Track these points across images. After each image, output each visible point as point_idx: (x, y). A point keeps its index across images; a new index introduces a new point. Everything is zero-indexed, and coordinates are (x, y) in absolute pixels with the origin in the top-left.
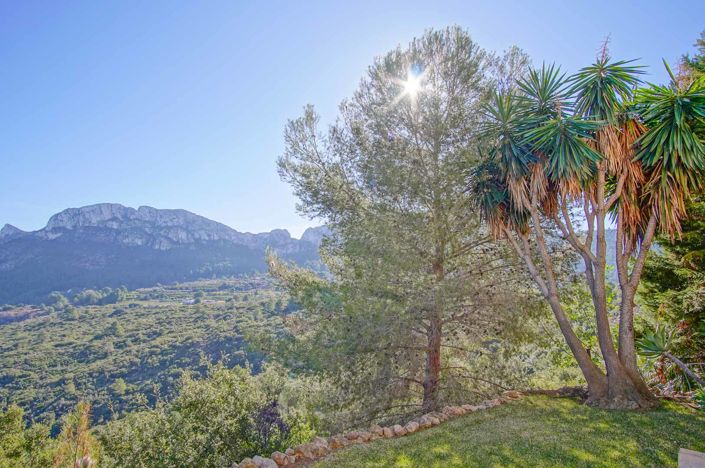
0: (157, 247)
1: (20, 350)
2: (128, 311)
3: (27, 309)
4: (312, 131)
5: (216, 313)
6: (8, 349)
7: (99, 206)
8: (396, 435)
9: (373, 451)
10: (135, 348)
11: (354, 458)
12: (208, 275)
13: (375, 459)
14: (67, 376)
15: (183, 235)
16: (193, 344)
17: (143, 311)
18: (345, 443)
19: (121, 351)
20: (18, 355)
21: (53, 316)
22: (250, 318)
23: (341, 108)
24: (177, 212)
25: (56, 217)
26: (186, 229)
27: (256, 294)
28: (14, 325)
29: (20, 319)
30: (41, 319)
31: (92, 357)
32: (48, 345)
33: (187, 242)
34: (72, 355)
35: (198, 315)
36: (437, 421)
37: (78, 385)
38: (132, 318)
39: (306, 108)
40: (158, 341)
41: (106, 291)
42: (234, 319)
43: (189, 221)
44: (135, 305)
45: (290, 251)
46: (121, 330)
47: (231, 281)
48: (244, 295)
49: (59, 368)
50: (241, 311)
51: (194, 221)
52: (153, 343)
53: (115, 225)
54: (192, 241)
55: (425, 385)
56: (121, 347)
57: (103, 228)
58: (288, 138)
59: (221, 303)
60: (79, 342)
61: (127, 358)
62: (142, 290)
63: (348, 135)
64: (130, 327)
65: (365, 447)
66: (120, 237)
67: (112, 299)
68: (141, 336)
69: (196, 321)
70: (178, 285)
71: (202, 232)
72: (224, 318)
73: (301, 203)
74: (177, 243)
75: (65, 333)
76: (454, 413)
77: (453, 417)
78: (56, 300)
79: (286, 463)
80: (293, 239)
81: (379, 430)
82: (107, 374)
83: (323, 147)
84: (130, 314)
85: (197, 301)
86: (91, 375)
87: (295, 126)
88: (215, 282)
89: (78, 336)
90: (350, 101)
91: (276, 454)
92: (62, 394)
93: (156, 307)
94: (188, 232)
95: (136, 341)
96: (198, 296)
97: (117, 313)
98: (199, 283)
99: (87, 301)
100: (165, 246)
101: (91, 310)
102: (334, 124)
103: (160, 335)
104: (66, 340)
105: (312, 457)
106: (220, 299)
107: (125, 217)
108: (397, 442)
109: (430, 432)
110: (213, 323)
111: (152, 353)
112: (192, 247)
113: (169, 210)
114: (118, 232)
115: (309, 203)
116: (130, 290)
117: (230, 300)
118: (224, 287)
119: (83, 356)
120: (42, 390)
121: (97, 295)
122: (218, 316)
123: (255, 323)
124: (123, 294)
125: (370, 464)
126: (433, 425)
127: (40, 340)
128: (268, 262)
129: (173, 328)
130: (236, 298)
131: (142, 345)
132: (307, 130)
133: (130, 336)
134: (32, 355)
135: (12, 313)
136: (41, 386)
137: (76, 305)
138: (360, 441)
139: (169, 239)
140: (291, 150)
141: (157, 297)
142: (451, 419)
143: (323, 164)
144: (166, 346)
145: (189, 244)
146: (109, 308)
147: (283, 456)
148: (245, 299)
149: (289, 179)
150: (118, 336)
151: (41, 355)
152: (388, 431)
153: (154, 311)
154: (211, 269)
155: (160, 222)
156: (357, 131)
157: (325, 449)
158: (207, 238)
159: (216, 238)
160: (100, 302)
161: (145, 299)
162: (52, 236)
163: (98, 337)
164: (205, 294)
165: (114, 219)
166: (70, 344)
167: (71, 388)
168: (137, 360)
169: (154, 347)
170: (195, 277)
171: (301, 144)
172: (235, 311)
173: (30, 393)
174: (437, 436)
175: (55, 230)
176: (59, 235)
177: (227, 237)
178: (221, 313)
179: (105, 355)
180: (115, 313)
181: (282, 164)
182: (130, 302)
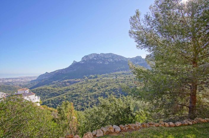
0: (105, 64)
1: (79, 89)
2: (100, 80)
3: (79, 80)
4: (139, 19)
5: (121, 81)
6: (77, 88)
7: (91, 54)
8: (170, 126)
9: (158, 131)
10: (102, 89)
11: (149, 132)
12: (119, 70)
13: (158, 135)
14: (88, 95)
15: (111, 60)
16: (116, 89)
17: (103, 80)
18: (148, 126)
19: (99, 90)
20: (79, 90)
21: (84, 81)
22: (131, 82)
23: (150, 8)
24: (109, 54)
25: (83, 58)
26: (112, 58)
27: (132, 75)
28: (77, 83)
29: (79, 82)
30: (82, 82)
31: (93, 91)
32: (84, 88)
33: (112, 62)
34: (89, 90)
35: (117, 81)
36: (191, 123)
37: (91, 97)
38: (101, 82)
39: (136, 11)
40: (107, 88)
41: (95, 75)
42: (126, 83)
43: (113, 56)
44: (101, 79)
45: (142, 62)
46: (99, 85)
47: (125, 72)
48: (129, 76)
49: (87, 93)
50: (128, 80)
51: (114, 56)
52: (106, 88)
53: (95, 59)
54: (114, 61)
55: (189, 107)
56: (99, 89)
57: (93, 60)
58: (131, 23)
59: (123, 78)
60: (90, 87)
61: (101, 92)
62: (103, 75)
63: (153, 18)
64: (101, 84)
65: (155, 129)
66: (97, 62)
67: (96, 77)
68: (103, 86)
69: (116, 83)
70: (111, 73)
71: (116, 59)
72: (124, 82)
73: (138, 44)
74: (110, 62)
75: (87, 85)
76: (200, 121)
77: (199, 123)
78: (84, 78)
79: (124, 129)
80: (143, 59)
81: (163, 123)
82: (97, 95)
83: (143, 24)
84: (100, 81)
85: (116, 78)
86: (93, 95)
87: (133, 18)
88: (121, 72)
89: (90, 86)
90: (153, 5)
91: (121, 126)
92: (87, 99)
93: (106, 79)
94: (113, 59)
95: (102, 88)
96: (116, 76)
97: (98, 81)
98: (117, 73)
99: (91, 78)
100: (107, 63)
101: (92, 80)
102: (146, 14)
103: (108, 86)
104: (88, 87)
105: (134, 129)
106: (122, 77)
107: (97, 56)
108: (170, 129)
109: (186, 127)
110: (121, 84)
111: (106, 91)
112: (114, 63)
113: (108, 54)
114: (96, 60)
115: (140, 44)
116: (100, 75)
117: (125, 77)
118: (123, 74)
119: (91, 91)
120: (84, 98)
121: (93, 76)
122: (122, 82)
123: (133, 84)
124: (98, 76)
125: (155, 136)
126: (189, 125)
127: (82, 87)
128: (129, 65)
129: (111, 85)
130: (127, 77)
131: (104, 89)
132: (137, 19)
133: (101, 86)
134: (81, 90)
135: (77, 81)
136: (84, 97)
137: (89, 79)
138: (154, 126)
139: (108, 61)
140: (132, 27)
141: (106, 77)
142: (198, 123)
143: (144, 30)
144: (109, 89)
145: (113, 62)
146: (96, 80)
147: (123, 126)
148: (129, 77)
149: (133, 37)
150: (98, 86)
151: (83, 90)
152: (167, 124)
153: (106, 80)
154: (119, 69)
155: (106, 57)
156: (157, 16)
157: (139, 126)
158: (118, 60)
159: (120, 60)
160: (94, 78)
161: (104, 77)
162: (83, 63)
163: (94, 86)
164: (118, 76)
165: (95, 57)
166: (88, 88)
167: (89, 98)
168: (103, 92)
169: (106, 89)
170: (115, 71)
171: (135, 24)
172: (126, 80)
173: (82, 98)
174: (190, 130)
175: (83, 61)
176: (84, 62)
177: (123, 60)
178: (123, 81)
179: (96, 91)
180: (97, 81)
181: (130, 33)
182: (100, 78)
